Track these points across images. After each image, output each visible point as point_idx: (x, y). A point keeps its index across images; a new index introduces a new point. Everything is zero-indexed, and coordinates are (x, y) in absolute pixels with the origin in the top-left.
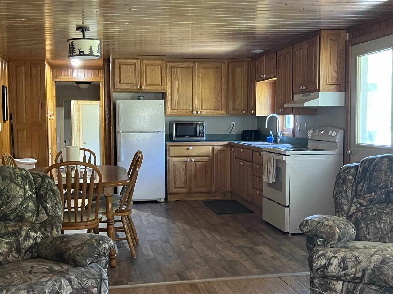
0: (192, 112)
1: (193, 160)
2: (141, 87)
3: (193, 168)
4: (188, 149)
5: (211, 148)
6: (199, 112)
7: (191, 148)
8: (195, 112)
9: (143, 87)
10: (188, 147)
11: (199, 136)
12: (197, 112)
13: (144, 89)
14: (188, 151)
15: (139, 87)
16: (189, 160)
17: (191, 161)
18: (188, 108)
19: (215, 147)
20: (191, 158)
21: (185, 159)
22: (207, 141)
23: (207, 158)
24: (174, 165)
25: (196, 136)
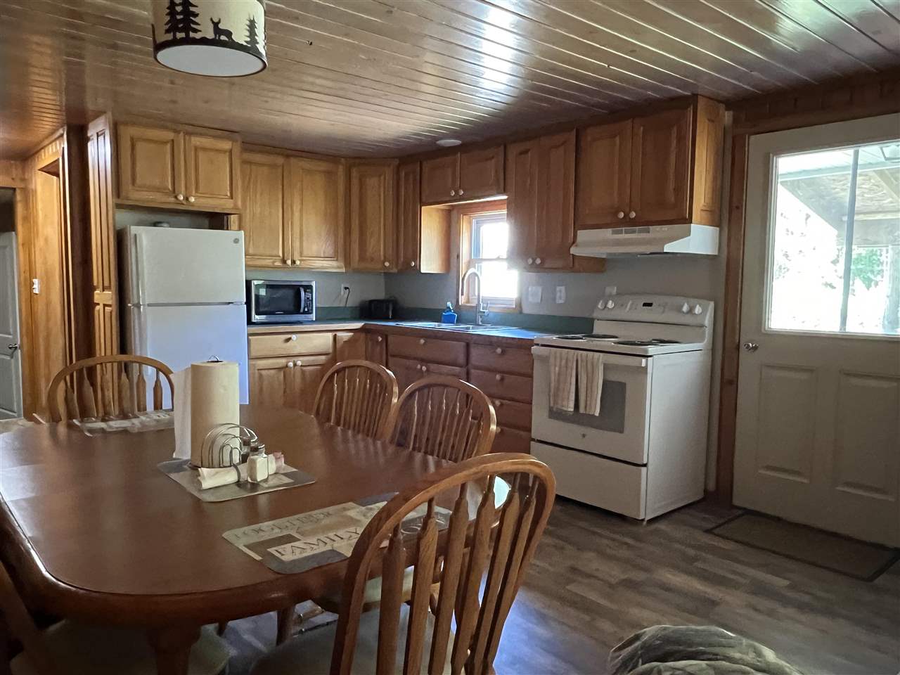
0: (284, 262)
1: (299, 363)
2: (187, 199)
3: (298, 380)
4: (288, 340)
5: (330, 335)
6: (298, 262)
7: (294, 337)
8: (289, 262)
9: (192, 199)
10: (289, 336)
11: (304, 313)
12: (293, 262)
13: (192, 205)
14: (289, 344)
15: (181, 198)
16: (291, 364)
17: (295, 365)
18: (274, 253)
19: (339, 334)
20: (295, 359)
21: (283, 361)
22: (318, 320)
23: (323, 357)
24: (261, 376)
25: (298, 312)
